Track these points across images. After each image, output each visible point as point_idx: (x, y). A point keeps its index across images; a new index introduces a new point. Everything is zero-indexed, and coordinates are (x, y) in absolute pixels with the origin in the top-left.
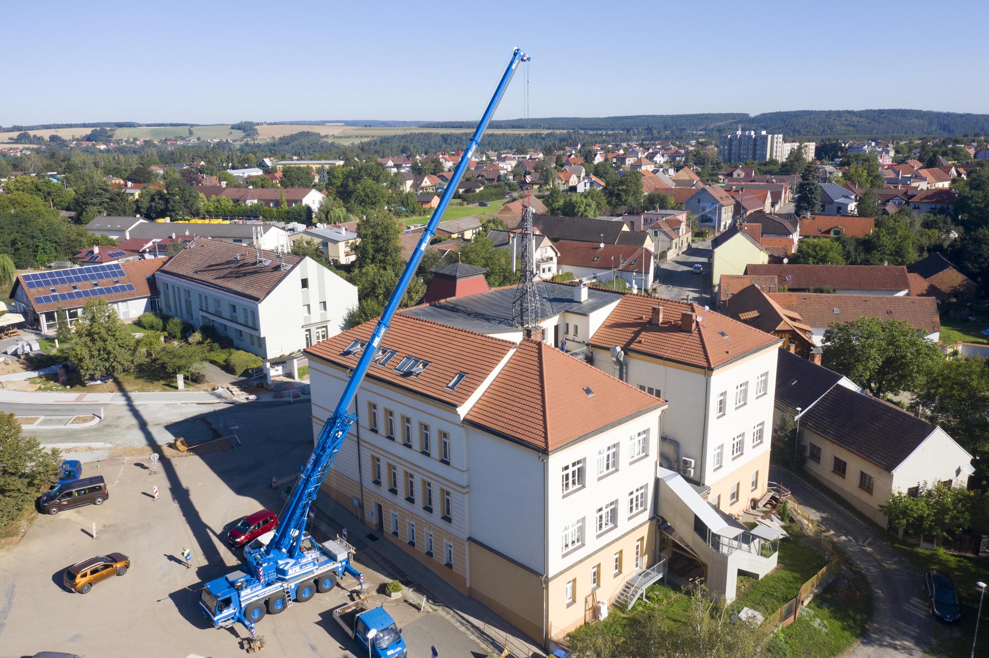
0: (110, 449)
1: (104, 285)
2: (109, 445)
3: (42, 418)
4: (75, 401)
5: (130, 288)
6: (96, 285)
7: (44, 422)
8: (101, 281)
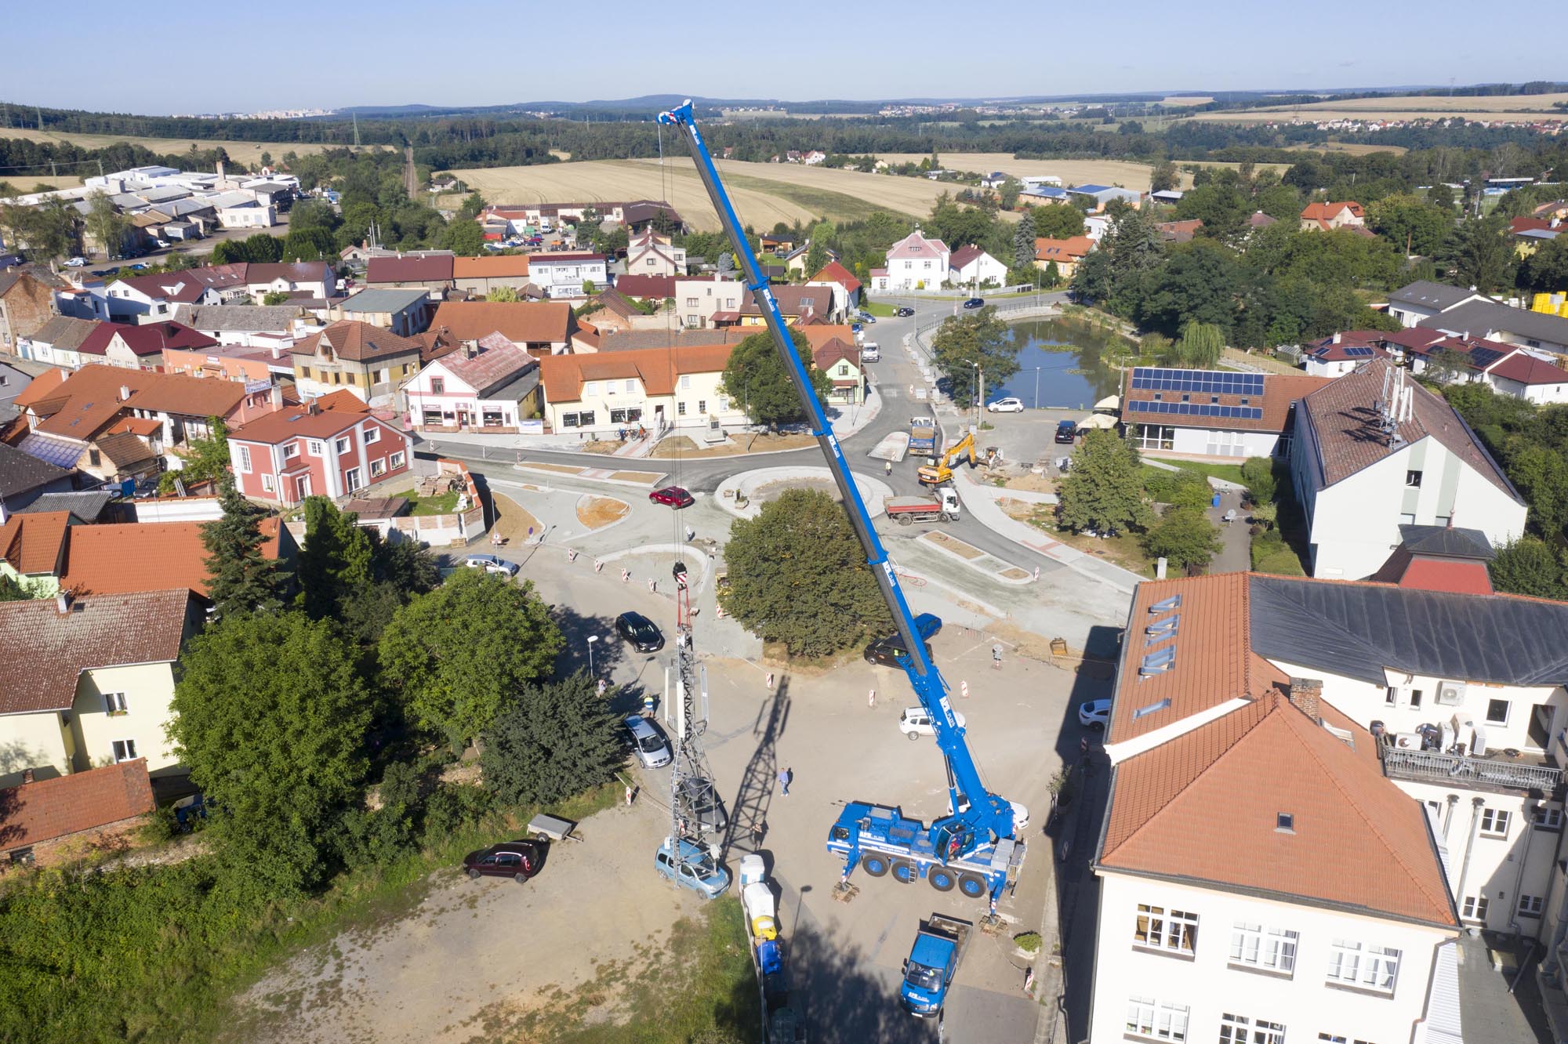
0: (998, 619)
1: (1225, 403)
2: (1002, 615)
3: (987, 555)
4: (1041, 549)
5: (1257, 414)
6: (1215, 400)
7: (982, 563)
8: (1225, 396)
